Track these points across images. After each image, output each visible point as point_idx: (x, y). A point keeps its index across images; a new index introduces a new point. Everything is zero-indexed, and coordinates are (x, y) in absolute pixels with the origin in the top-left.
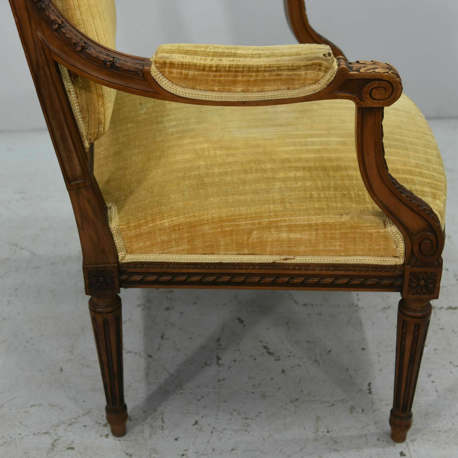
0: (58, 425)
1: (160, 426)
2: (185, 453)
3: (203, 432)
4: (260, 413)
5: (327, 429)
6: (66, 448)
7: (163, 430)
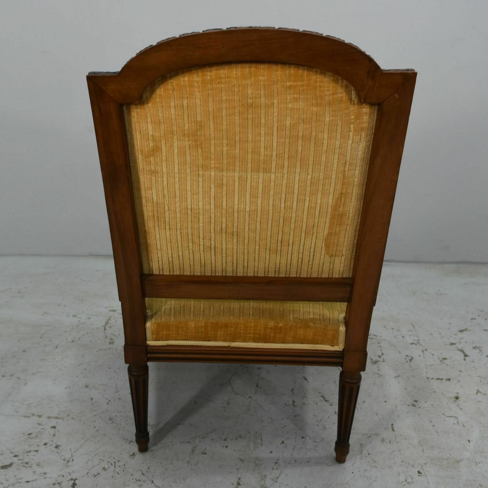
1: (260, 443)
2: (277, 461)
5: (368, 452)
7: (262, 445)
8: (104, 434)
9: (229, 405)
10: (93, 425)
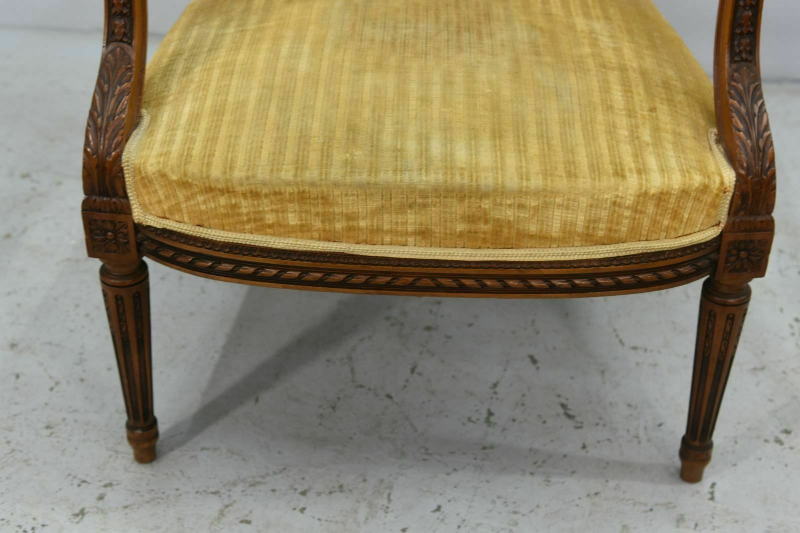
0: (234, 484)
3: (446, 524)
4: (538, 507)
6: (239, 520)
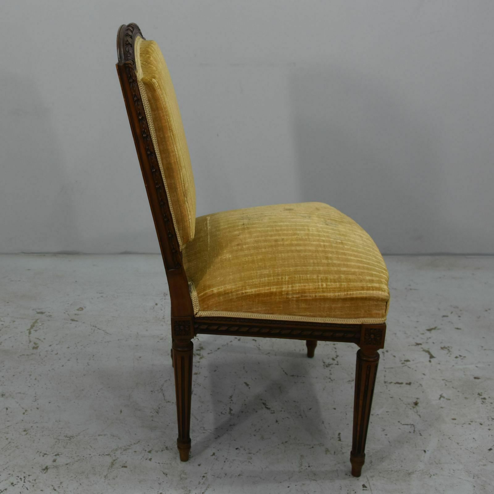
8: (16, 447)
9: (158, 414)
10: (5, 437)
